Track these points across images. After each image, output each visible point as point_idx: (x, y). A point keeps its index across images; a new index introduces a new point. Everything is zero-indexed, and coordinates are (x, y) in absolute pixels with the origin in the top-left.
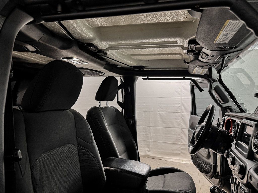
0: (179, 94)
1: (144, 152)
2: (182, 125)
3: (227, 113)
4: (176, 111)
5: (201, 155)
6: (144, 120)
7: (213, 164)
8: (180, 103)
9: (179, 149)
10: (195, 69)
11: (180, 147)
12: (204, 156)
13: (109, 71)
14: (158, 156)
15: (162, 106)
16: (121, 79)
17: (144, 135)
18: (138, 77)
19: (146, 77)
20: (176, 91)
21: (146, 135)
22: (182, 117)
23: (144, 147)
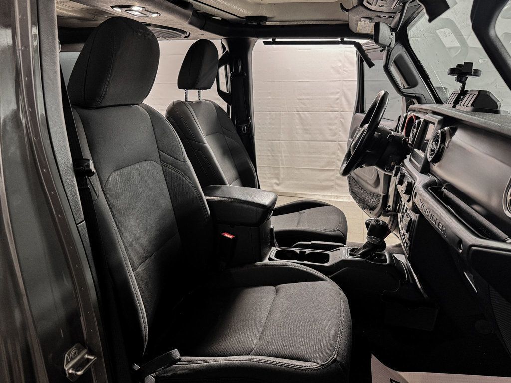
0: (338, 72)
1: (269, 186)
2: (339, 135)
3: (411, 106)
4: (331, 109)
5: (366, 181)
6: (269, 128)
7: (382, 195)
8: (338, 93)
9: (333, 178)
10: (359, 22)
11: (333, 175)
12: (370, 183)
13: (198, 30)
14: (295, 192)
15: (304, 99)
16: (222, 44)
17: (270, 157)
18: (255, 39)
19: (271, 40)
20: (333, 68)
21: (273, 156)
22: (341, 119)
23: (270, 178)
